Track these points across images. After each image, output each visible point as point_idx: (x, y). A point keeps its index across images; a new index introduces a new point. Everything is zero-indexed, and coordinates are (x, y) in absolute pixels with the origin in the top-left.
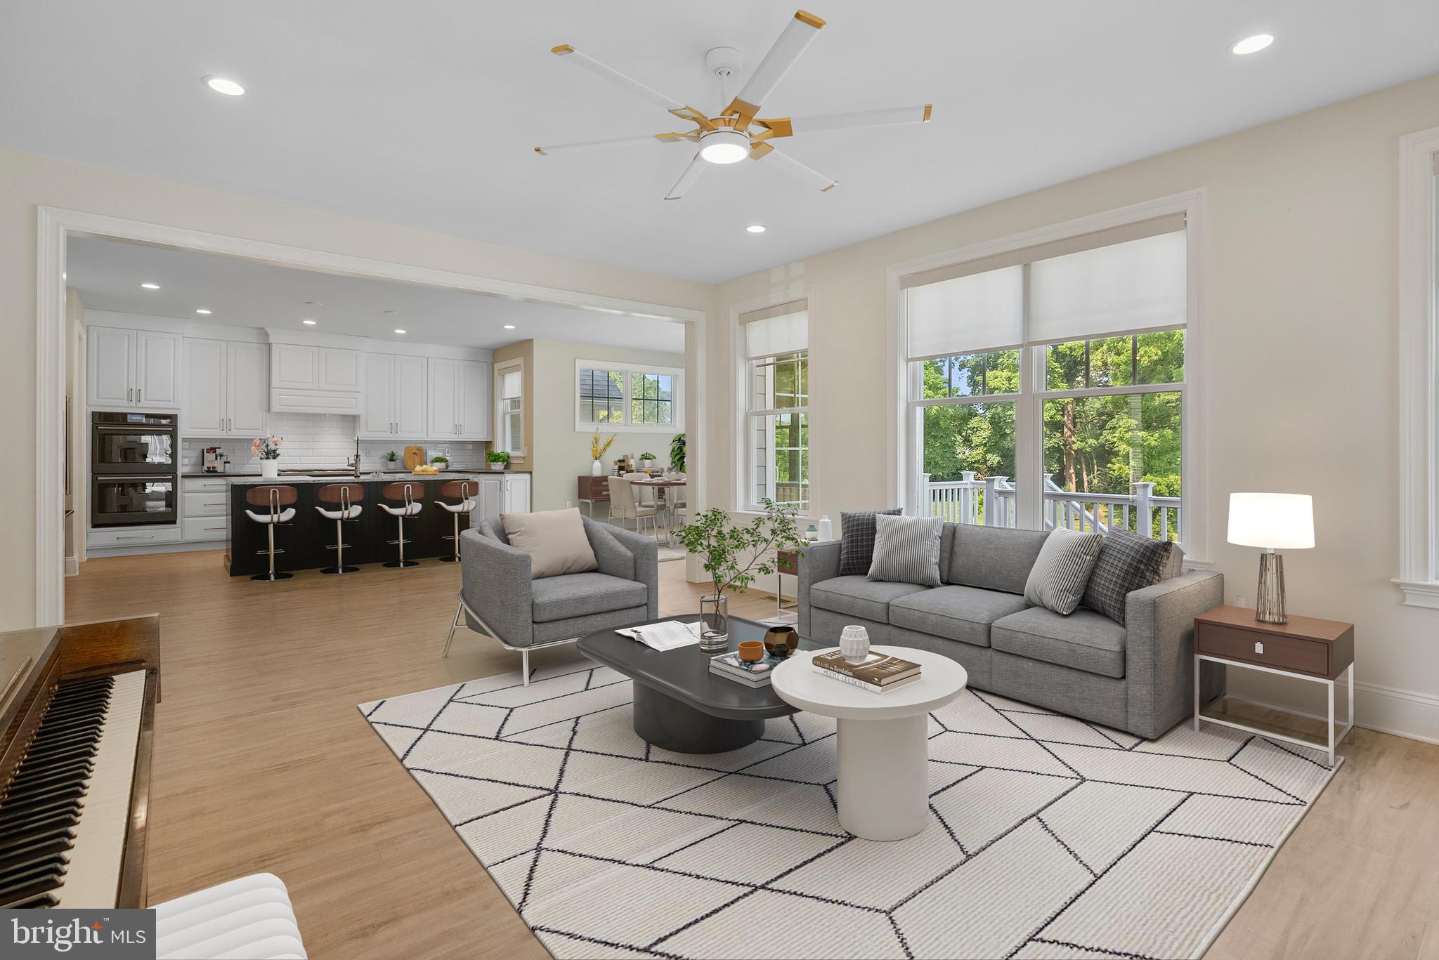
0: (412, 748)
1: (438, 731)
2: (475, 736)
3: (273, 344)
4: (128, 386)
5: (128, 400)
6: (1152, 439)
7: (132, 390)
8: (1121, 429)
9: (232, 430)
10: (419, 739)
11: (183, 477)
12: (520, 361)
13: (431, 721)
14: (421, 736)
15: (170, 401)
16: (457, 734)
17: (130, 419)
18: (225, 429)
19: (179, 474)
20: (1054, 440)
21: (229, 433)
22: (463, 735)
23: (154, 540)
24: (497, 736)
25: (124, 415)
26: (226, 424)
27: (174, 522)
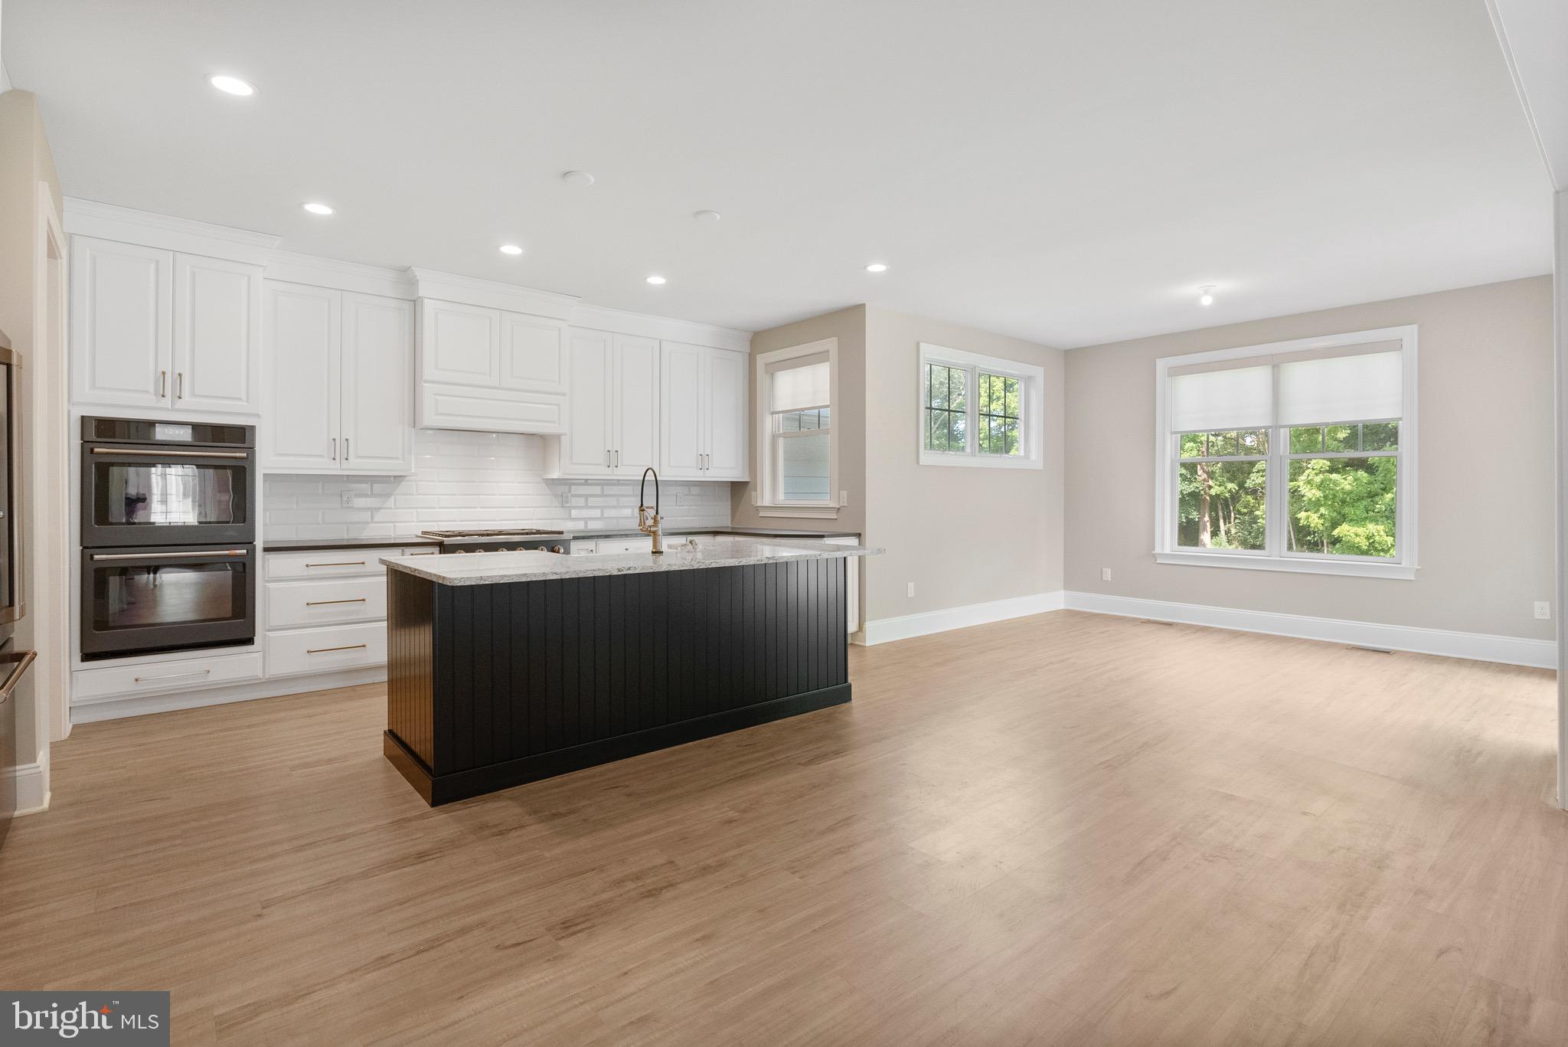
3: (426, 300)
4: (156, 365)
5: (156, 394)
6: (1346, 482)
7: (164, 373)
8: (1310, 470)
9: (351, 458)
11: (266, 550)
12: (831, 344)
15: (240, 399)
17: (161, 434)
18: (338, 458)
19: (259, 544)
20: (1195, 484)
21: (345, 465)
23: (212, 678)
25: (151, 424)
26: (340, 448)
27: (249, 641)
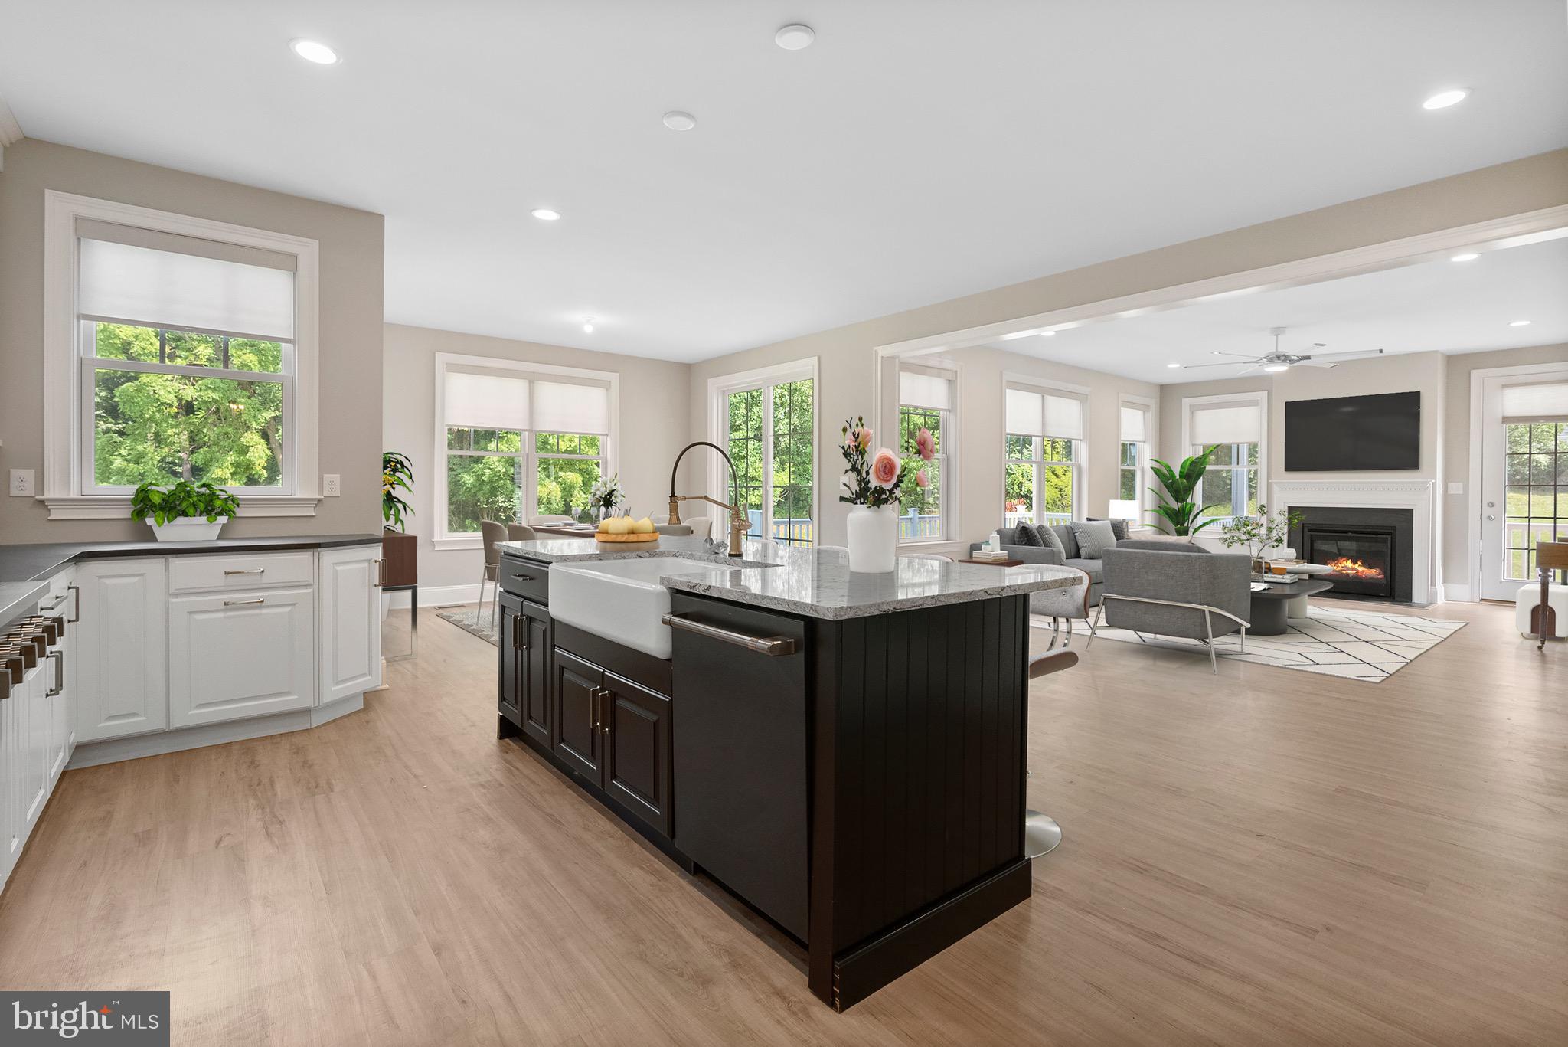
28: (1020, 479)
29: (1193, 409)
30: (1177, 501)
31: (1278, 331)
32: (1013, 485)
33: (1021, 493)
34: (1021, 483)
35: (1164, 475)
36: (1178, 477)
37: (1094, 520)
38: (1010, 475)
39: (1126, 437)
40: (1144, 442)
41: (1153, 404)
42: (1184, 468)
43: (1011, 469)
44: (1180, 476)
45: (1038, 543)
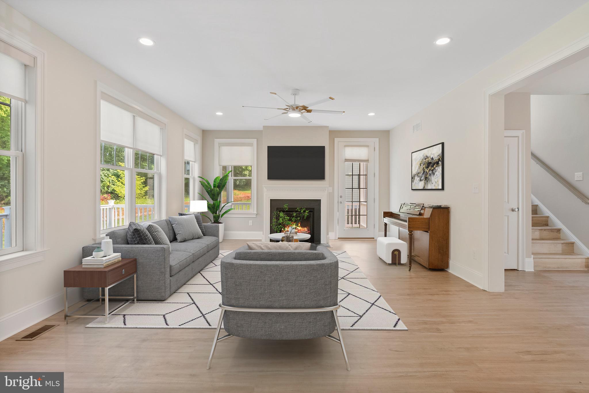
0: (378, 299)
1: (368, 302)
2: (356, 296)
10: (376, 301)
13: (371, 308)
14: (375, 302)
16: (362, 299)
22: (360, 298)
24: (349, 295)
28: (108, 184)
29: (221, 145)
30: (213, 200)
31: (296, 92)
32: (104, 187)
33: (109, 191)
34: (109, 186)
35: (207, 186)
36: (212, 187)
37: (184, 215)
38: (102, 182)
39: (187, 158)
40: (195, 162)
41: (199, 138)
42: (216, 182)
43: (103, 179)
44: (214, 187)
45: (149, 240)
